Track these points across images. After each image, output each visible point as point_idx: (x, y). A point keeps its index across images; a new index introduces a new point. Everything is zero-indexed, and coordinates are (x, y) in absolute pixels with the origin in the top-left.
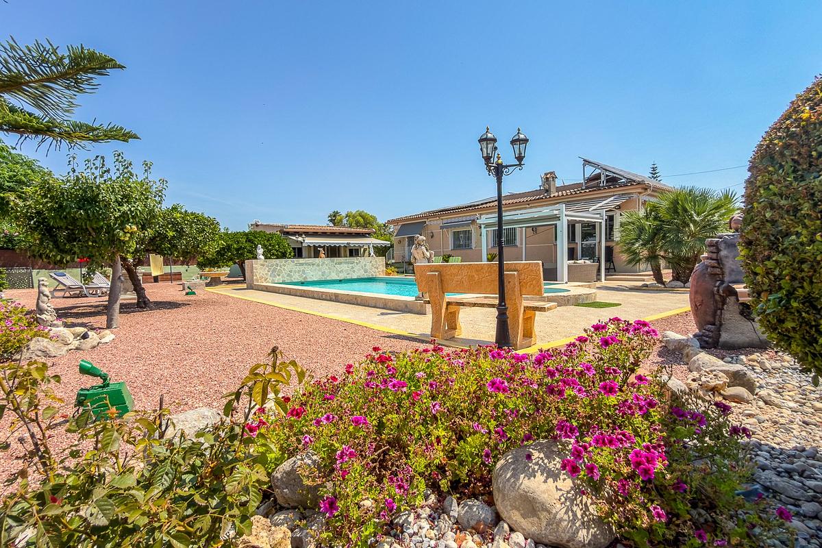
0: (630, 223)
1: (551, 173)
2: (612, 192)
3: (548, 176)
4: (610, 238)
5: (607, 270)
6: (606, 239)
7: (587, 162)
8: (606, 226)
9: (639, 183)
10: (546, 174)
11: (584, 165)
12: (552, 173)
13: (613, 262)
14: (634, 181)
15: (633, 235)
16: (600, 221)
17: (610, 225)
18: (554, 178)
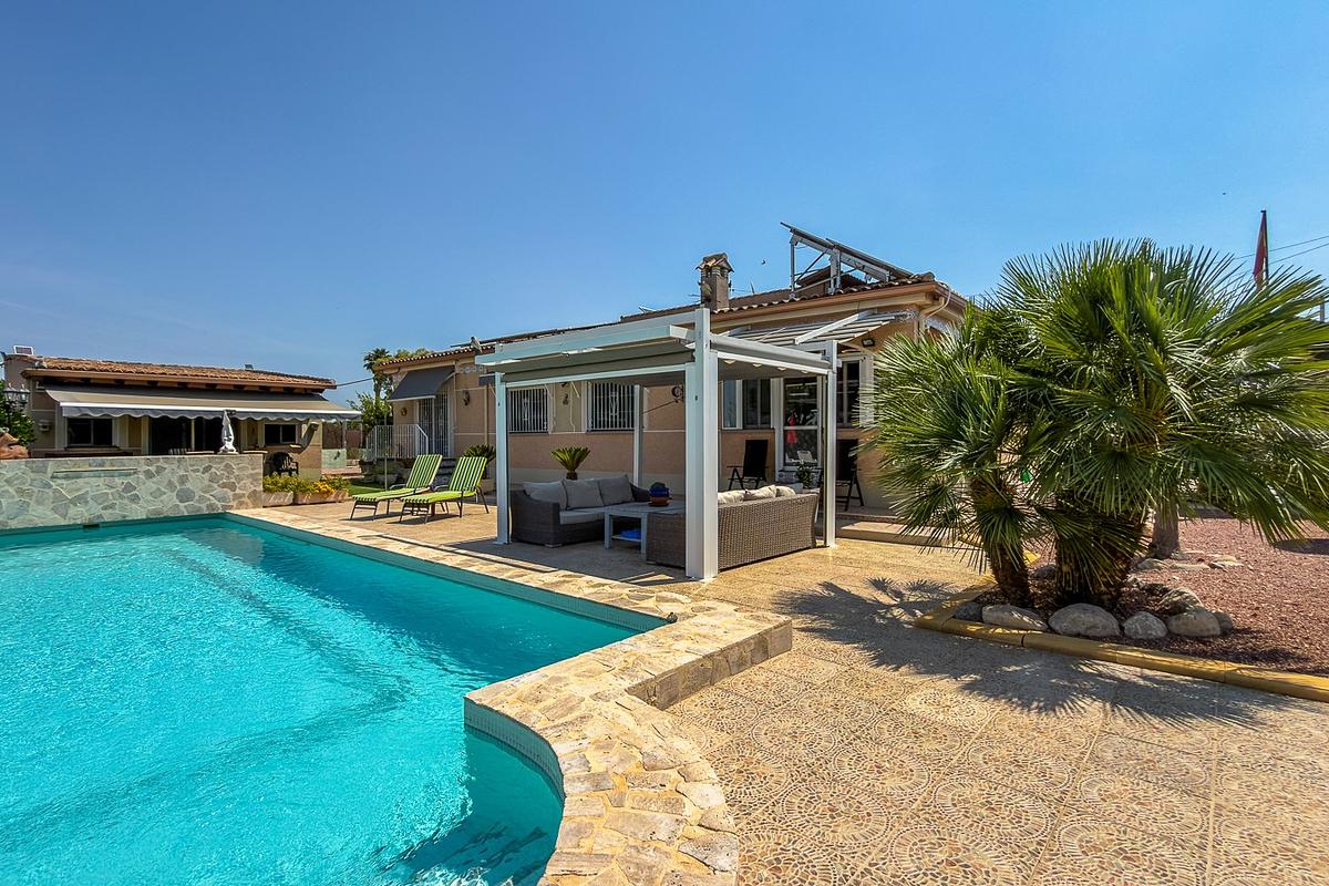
0: (912, 377)
1: (717, 257)
2: (851, 302)
3: (710, 264)
4: (850, 419)
5: (843, 502)
6: (840, 420)
7: (799, 236)
8: (840, 388)
9: (920, 280)
10: (706, 260)
11: (793, 243)
12: (720, 256)
13: (856, 482)
14: (908, 277)
15: (927, 420)
16: (824, 371)
17: (849, 389)
18: (726, 270)
